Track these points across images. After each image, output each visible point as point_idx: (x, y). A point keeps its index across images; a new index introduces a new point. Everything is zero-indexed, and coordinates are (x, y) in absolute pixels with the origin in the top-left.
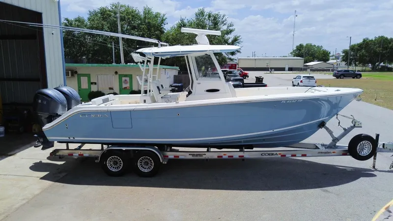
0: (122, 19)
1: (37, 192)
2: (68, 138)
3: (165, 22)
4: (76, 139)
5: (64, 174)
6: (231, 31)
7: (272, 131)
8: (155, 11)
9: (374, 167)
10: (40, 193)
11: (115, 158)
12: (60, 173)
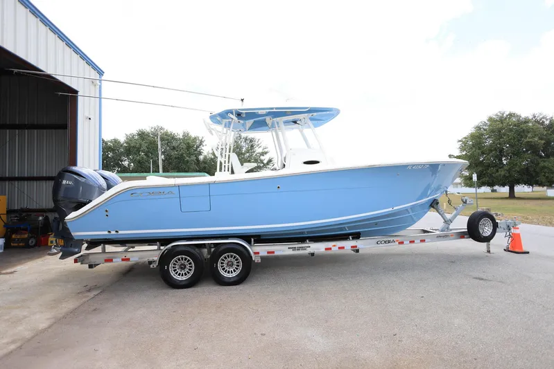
0: (162, 139)
1: (43, 326)
2: (106, 233)
3: (204, 144)
4: (120, 232)
5: (95, 293)
6: (266, 153)
7: (391, 209)
8: (193, 135)
9: (489, 252)
10: (50, 327)
11: (182, 258)
12: (89, 291)
